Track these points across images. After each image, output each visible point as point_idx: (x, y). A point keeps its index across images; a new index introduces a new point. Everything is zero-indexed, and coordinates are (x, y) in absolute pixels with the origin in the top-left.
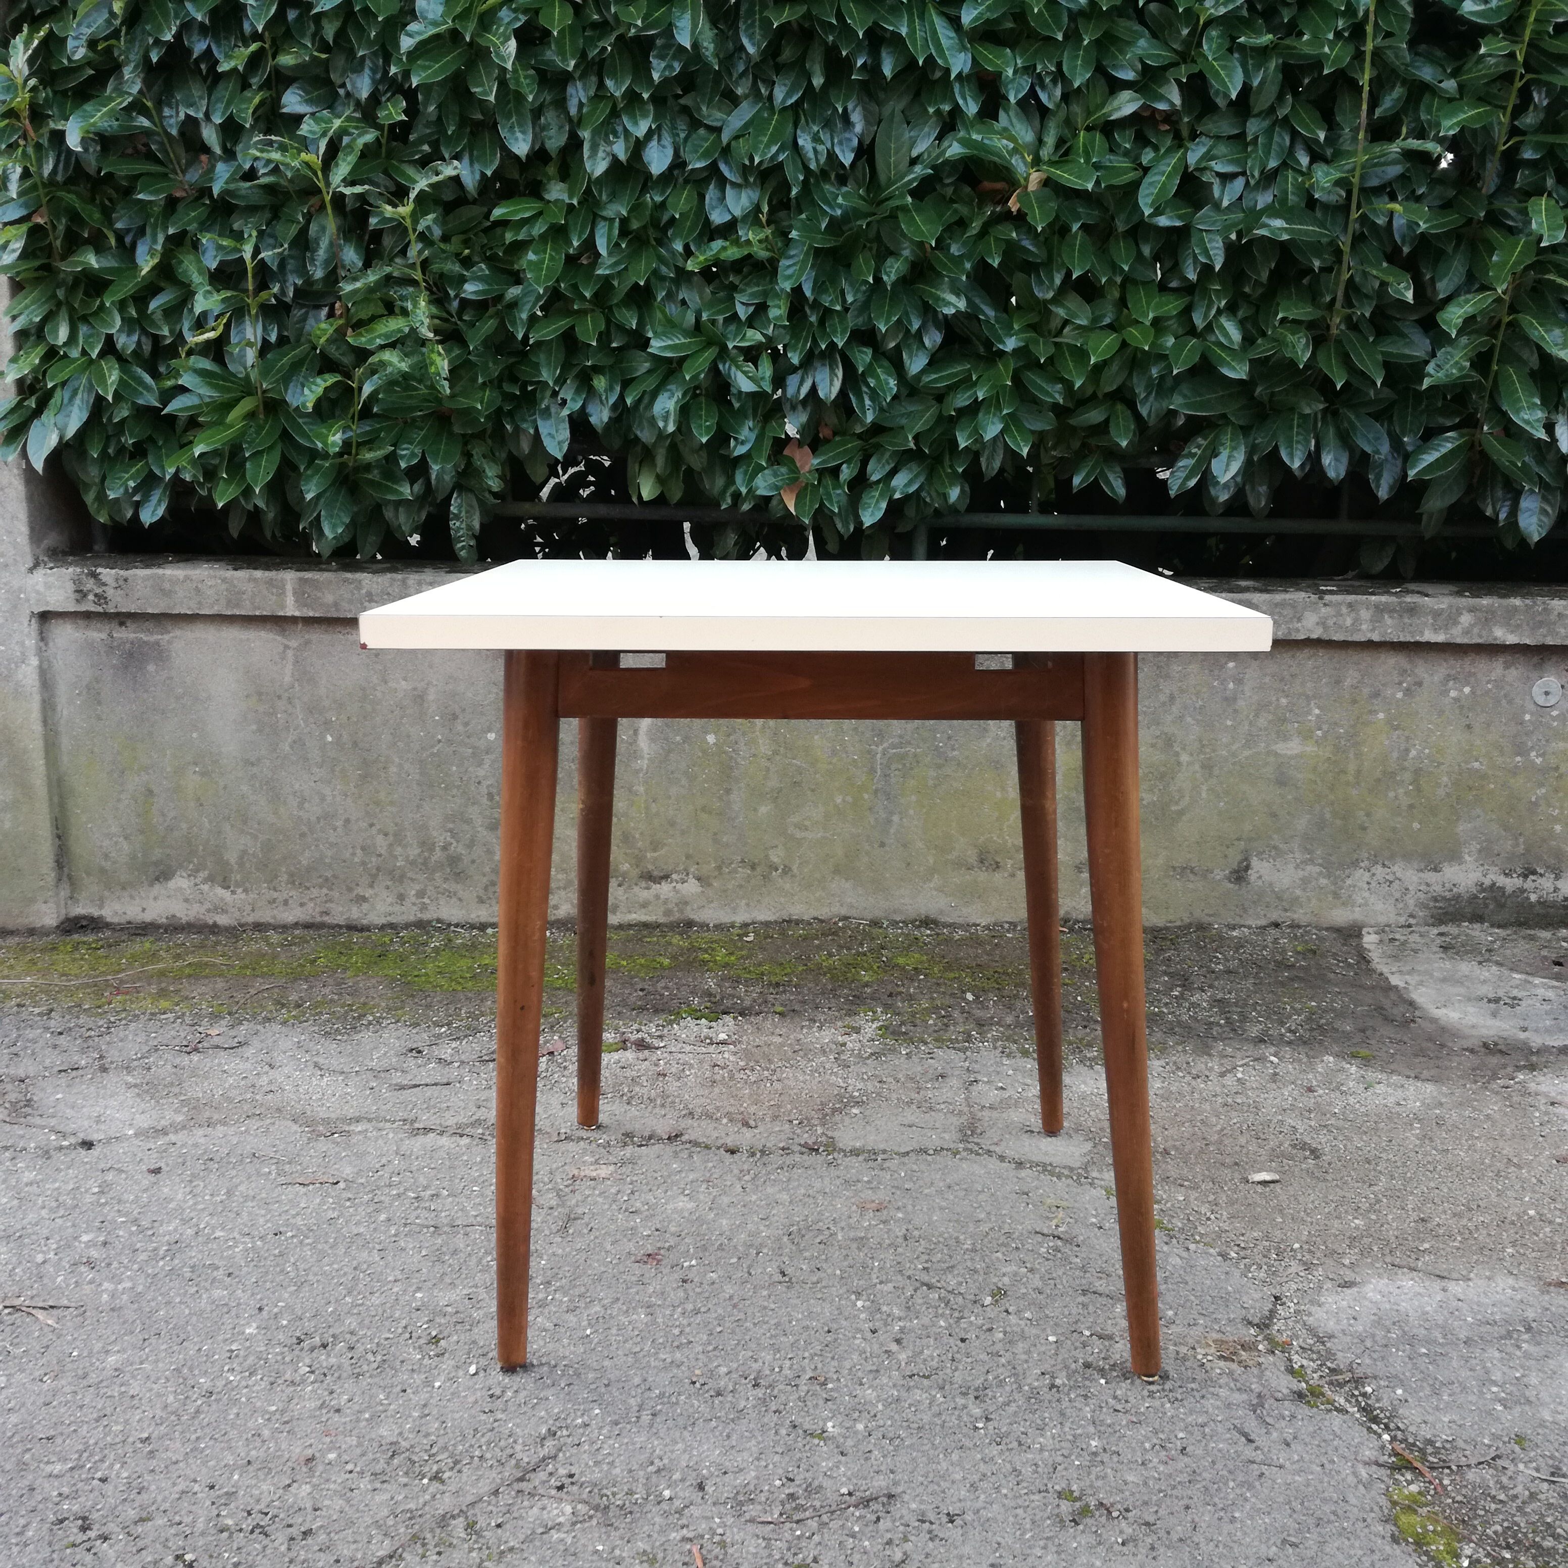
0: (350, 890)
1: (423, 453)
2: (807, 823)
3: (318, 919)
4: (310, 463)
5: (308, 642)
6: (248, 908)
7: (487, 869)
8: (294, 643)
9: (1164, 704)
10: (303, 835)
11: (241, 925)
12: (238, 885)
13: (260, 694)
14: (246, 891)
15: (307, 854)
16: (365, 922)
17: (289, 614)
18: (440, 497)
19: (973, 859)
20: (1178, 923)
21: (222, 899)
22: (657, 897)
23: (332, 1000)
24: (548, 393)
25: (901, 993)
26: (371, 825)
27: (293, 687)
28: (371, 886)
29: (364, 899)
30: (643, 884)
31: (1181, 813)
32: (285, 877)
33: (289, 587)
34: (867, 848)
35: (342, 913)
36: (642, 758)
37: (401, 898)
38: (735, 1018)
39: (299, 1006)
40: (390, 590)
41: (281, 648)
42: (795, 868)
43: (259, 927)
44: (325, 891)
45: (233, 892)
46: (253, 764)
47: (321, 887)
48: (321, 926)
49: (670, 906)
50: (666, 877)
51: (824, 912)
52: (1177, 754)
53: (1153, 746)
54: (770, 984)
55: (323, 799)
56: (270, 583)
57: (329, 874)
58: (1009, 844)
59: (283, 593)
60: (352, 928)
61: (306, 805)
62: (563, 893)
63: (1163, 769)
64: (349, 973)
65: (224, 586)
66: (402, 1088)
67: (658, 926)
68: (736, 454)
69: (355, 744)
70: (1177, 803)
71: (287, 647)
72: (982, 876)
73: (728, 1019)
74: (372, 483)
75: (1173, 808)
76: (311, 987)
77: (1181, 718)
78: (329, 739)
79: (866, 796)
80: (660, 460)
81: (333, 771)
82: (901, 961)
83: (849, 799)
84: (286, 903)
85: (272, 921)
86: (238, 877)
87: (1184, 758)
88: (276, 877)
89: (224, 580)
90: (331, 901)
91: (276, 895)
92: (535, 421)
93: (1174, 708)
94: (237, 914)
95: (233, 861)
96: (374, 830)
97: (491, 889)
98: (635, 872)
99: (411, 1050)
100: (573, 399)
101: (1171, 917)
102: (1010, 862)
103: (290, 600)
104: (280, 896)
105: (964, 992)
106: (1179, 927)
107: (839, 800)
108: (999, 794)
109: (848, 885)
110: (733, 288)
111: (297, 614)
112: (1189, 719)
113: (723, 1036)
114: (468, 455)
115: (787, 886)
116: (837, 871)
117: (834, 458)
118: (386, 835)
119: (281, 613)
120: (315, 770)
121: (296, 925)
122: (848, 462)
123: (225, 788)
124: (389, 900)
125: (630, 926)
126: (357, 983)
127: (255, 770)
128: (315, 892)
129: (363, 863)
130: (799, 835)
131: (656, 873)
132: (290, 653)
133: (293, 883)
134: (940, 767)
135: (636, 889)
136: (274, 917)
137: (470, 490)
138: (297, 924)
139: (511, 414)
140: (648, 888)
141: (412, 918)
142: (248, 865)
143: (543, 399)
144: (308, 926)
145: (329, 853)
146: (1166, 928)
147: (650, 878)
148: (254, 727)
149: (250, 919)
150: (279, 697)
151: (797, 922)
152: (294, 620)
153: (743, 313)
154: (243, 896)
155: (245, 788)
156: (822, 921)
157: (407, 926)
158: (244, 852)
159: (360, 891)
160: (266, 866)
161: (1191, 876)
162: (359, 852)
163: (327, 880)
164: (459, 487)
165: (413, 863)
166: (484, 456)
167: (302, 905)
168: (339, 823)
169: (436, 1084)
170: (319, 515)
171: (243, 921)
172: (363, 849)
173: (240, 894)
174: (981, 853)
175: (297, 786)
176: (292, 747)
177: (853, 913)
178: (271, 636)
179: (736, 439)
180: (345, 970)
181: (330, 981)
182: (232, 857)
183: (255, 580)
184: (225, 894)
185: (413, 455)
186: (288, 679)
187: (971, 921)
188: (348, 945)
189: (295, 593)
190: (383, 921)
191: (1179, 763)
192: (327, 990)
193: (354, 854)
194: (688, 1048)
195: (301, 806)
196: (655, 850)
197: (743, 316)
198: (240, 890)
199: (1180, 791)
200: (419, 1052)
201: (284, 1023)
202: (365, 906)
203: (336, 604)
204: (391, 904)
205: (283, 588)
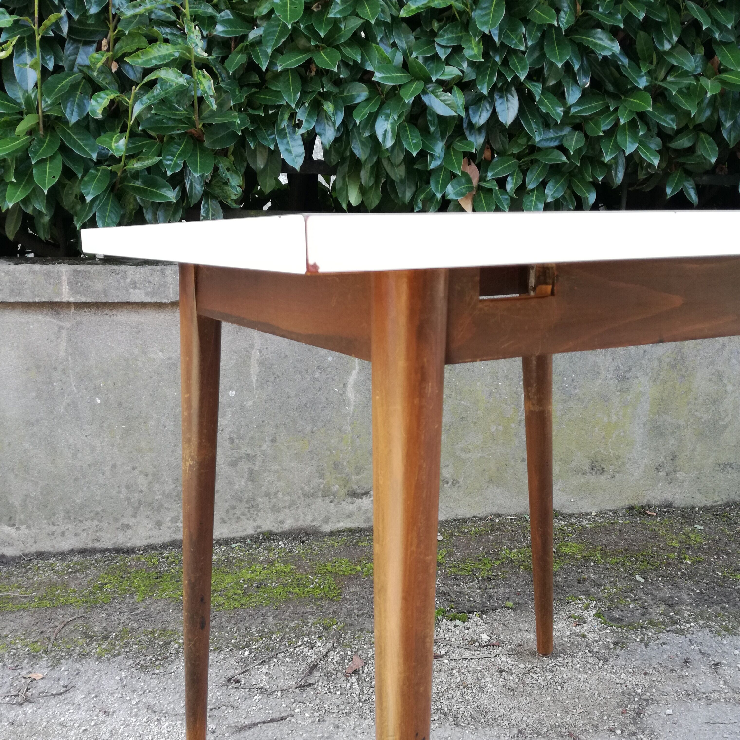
0: (116, 520)
1: (185, 163)
2: (470, 447)
3: (90, 545)
4: (86, 172)
5: (79, 323)
6: (31, 541)
7: (228, 497)
8: (67, 325)
9: (718, 350)
10: (77, 479)
11: (26, 555)
12: (22, 523)
13: (38, 367)
14: (28, 527)
15: (80, 494)
16: (129, 545)
17: (65, 300)
18: (193, 202)
19: (586, 465)
20: (720, 503)
21: (9, 535)
22: (359, 509)
23: (133, 628)
24: (286, 116)
25: (585, 580)
26: (134, 469)
27: (67, 360)
28: (134, 516)
29: (128, 527)
30: (349, 500)
31: (725, 427)
32: (62, 513)
33: (64, 278)
34: (513, 463)
35: (110, 540)
36: (349, 405)
37: (159, 524)
38: (480, 616)
39: (106, 638)
40: (151, 279)
41: (56, 329)
42: (461, 481)
43: (40, 555)
44: (96, 522)
45: (18, 529)
46: (33, 425)
47: (92, 520)
48: (92, 551)
49: (369, 515)
50: (366, 493)
51: (481, 512)
52: (725, 386)
53: (710, 380)
54: (483, 580)
55: (93, 449)
56: (47, 274)
57: (98, 509)
58: (612, 455)
59: (60, 283)
60: (118, 551)
61: (79, 455)
62: (287, 511)
63: (715, 396)
64: (137, 598)
65: (7, 278)
66: (242, 729)
67: (360, 530)
68: (432, 167)
69: (120, 404)
70: (723, 420)
71: (61, 328)
72: (592, 478)
73: (475, 618)
74: (137, 189)
75: (721, 423)
76: (108, 615)
77: (729, 360)
78: (98, 401)
79: (513, 425)
80: (364, 175)
81: (102, 427)
82: (567, 550)
83: (501, 428)
84: (63, 534)
85: (51, 550)
86: (22, 516)
87: (730, 388)
88: (54, 514)
89: (7, 273)
90: (100, 530)
91: (54, 528)
92: (274, 139)
93: (725, 353)
94: (22, 546)
95: (17, 504)
96: (136, 472)
97: (231, 512)
98: (343, 492)
99: (229, 680)
100: (307, 121)
101: (716, 499)
102: (611, 468)
103: (65, 288)
104: (58, 530)
105: (631, 575)
106: (721, 506)
107: (493, 429)
108: (606, 420)
109: (498, 491)
110: (434, 34)
111: (71, 300)
112: (734, 361)
113: (485, 637)
114: (216, 169)
115: (455, 494)
116: (491, 481)
117: (503, 170)
118: (146, 475)
119: (57, 300)
120: (87, 427)
121: (73, 552)
122: (512, 175)
123: (10, 444)
124: (149, 526)
125: (339, 533)
126: (147, 607)
127: (35, 429)
128: (88, 524)
129: (128, 499)
130: (464, 456)
131: (358, 491)
132: (64, 333)
133: (69, 518)
134: (565, 401)
135: (344, 504)
136: (53, 546)
137: (215, 197)
138: (72, 550)
139: (253, 134)
140: (353, 503)
141: (167, 539)
142: (30, 506)
143: (282, 120)
144: (82, 552)
145: (99, 492)
146: (712, 507)
147: (354, 495)
148: (34, 394)
149: (33, 549)
150: (55, 369)
151: (465, 520)
152: (68, 305)
153: (443, 55)
154: (27, 531)
155: (26, 445)
156: (480, 519)
157: (165, 546)
158: (27, 496)
159: (125, 521)
160: (46, 506)
161: (730, 470)
162: (124, 490)
163: (97, 514)
164: (207, 195)
165: (168, 496)
166: (228, 170)
167: (76, 535)
168: (107, 469)
169: (272, 721)
170: (94, 215)
171: (27, 551)
172: (127, 487)
173: (24, 529)
174: (593, 462)
175: (71, 441)
176: (66, 410)
177: (502, 511)
178: (47, 319)
179: (432, 155)
180: (132, 595)
181: (124, 608)
182: (16, 501)
183: (34, 272)
184: (12, 531)
185: (176, 165)
186: (62, 354)
187: (584, 511)
188: (124, 569)
189: (69, 283)
190: (144, 543)
191: (726, 392)
192: (124, 617)
193: (120, 492)
194: (467, 654)
195: (74, 456)
196: (358, 474)
197: (443, 57)
198: (23, 527)
199: (725, 411)
200: (238, 681)
201: (99, 658)
202: (129, 532)
203: (105, 291)
204: (151, 529)
205: (59, 278)
